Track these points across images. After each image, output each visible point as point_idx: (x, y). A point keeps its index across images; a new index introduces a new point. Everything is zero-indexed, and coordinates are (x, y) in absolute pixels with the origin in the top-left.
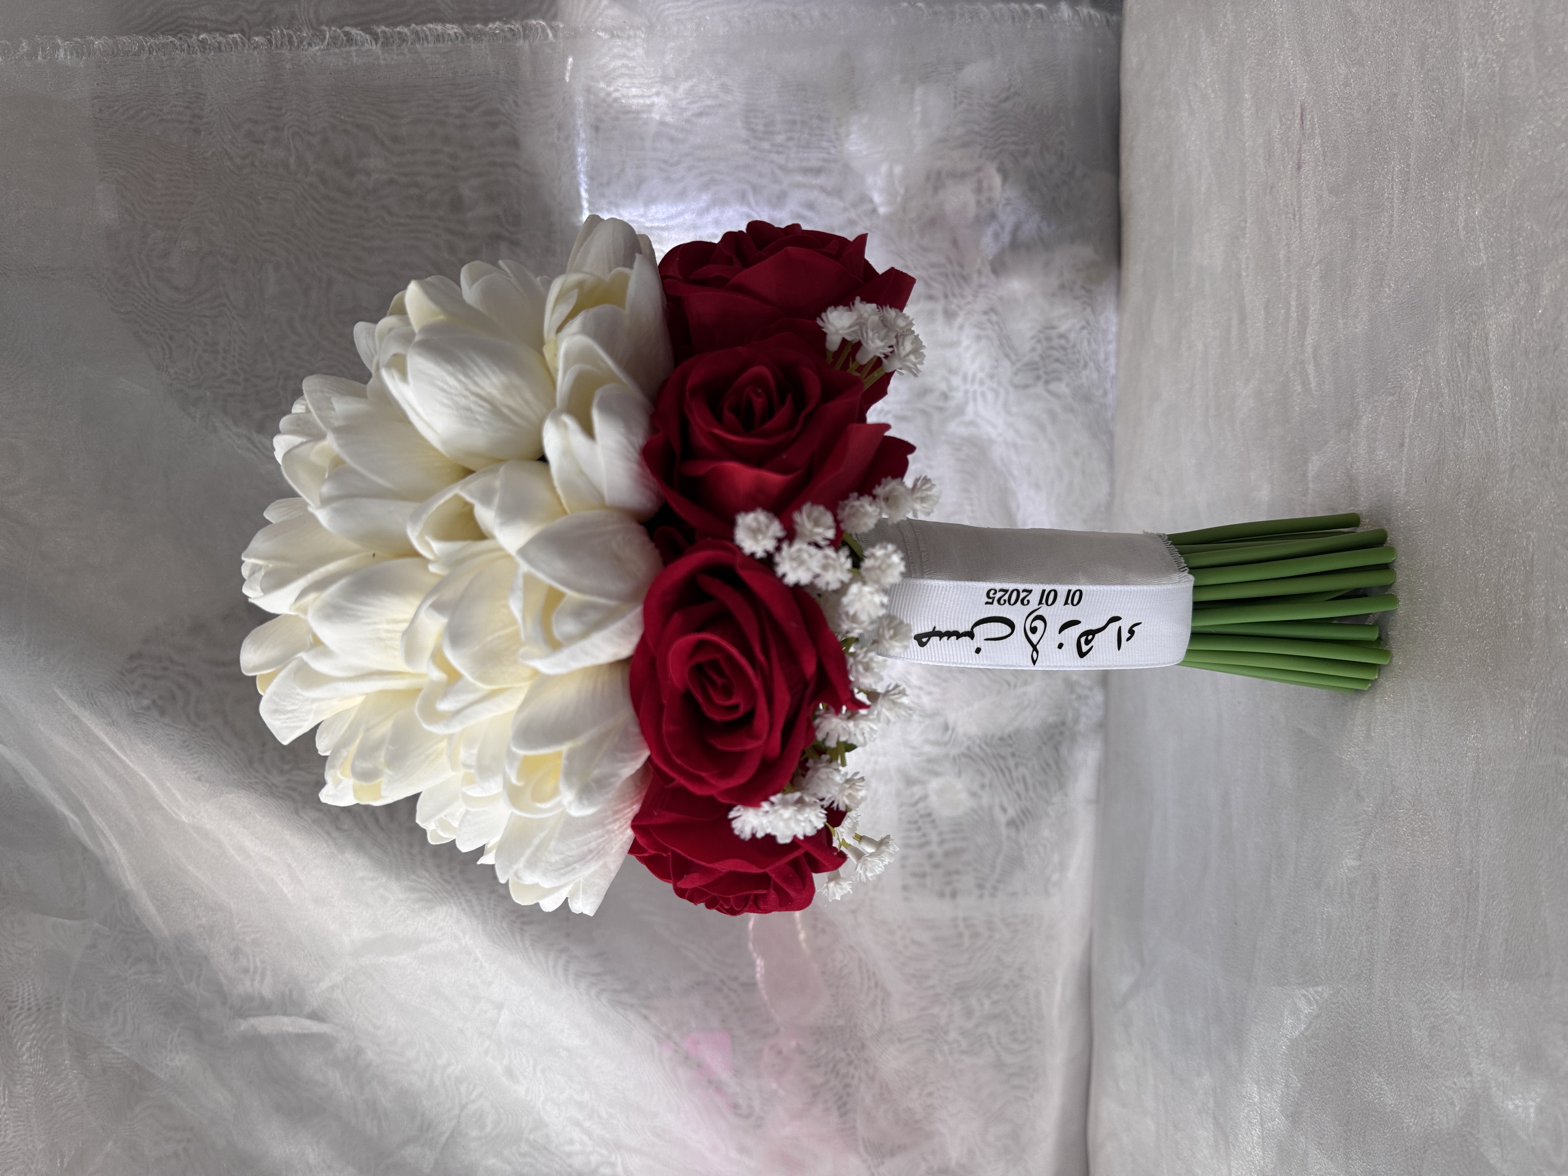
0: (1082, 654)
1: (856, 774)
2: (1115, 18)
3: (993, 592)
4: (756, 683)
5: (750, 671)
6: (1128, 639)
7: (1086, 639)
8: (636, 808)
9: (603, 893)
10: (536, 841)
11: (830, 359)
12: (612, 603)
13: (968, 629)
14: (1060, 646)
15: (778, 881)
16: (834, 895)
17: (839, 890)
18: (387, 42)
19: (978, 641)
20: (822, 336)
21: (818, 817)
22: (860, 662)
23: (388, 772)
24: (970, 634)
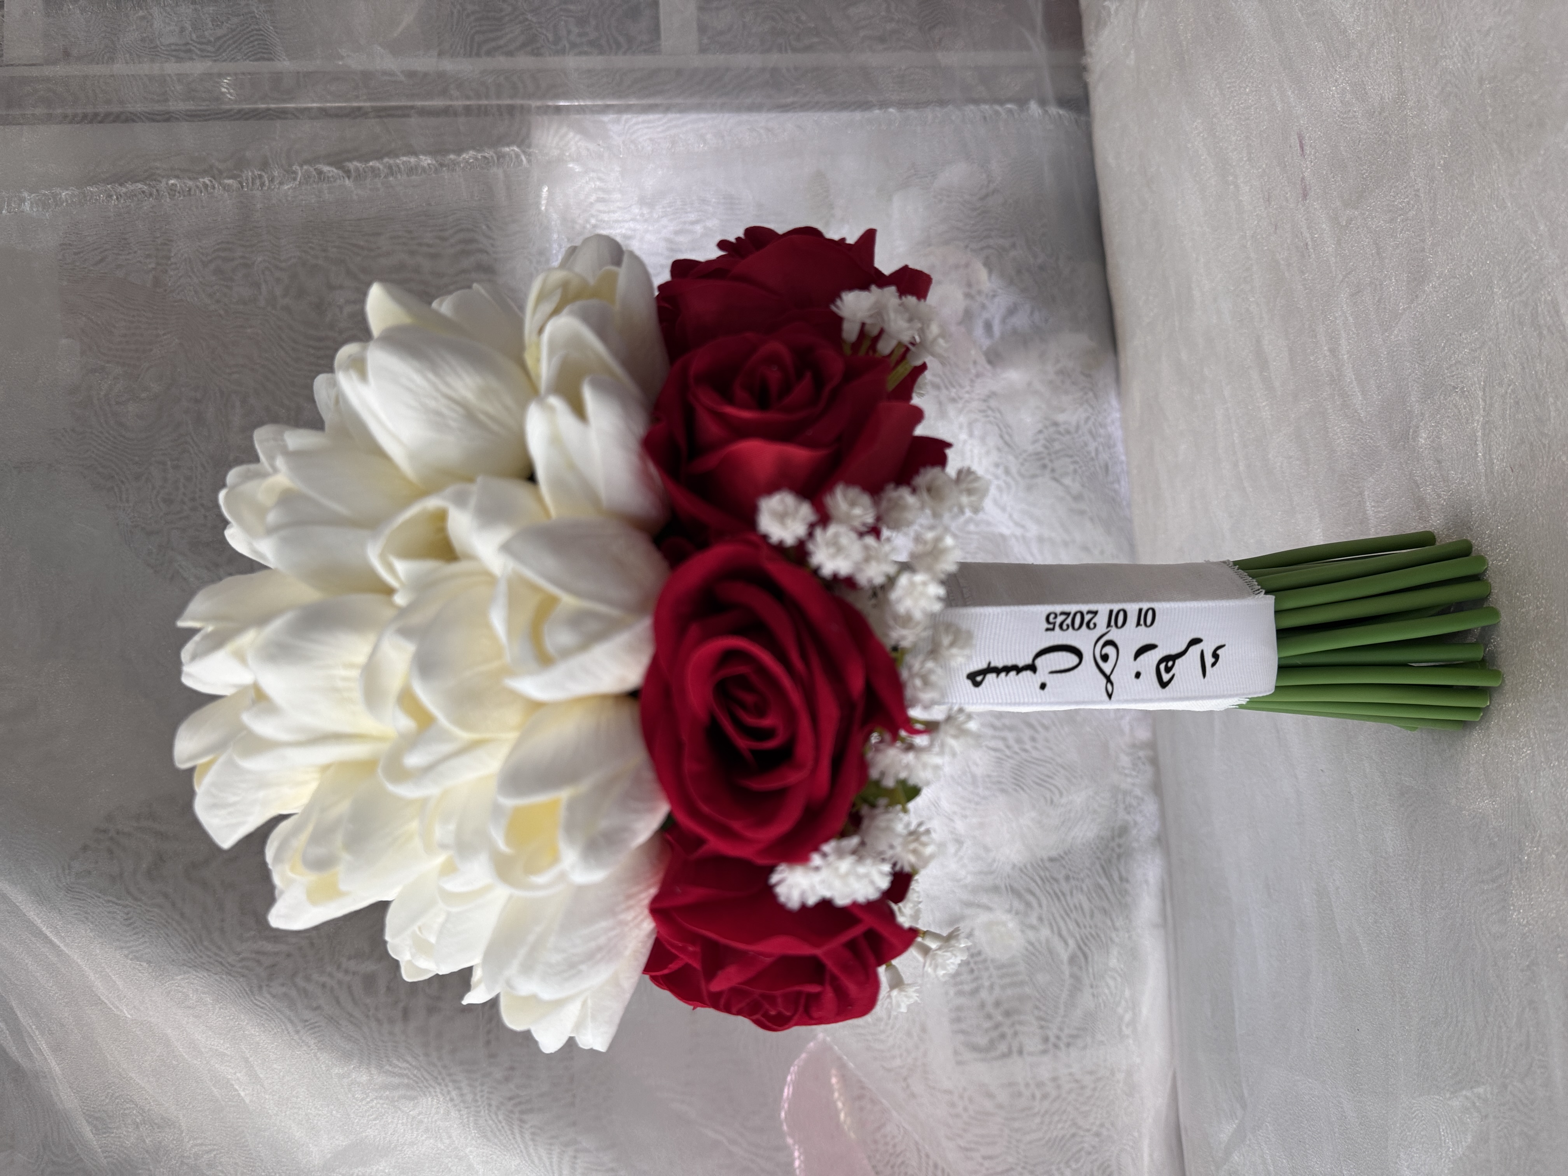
0: (1164, 685)
1: (920, 824)
2: (1083, 118)
3: (1052, 616)
4: (796, 697)
5: (787, 682)
6: (1213, 665)
7: (1166, 666)
8: (653, 891)
9: (617, 1020)
10: (531, 938)
11: (848, 351)
12: (615, 612)
13: (1028, 661)
14: (1138, 675)
15: (836, 971)
16: (899, 1006)
17: (905, 999)
18: (359, 177)
19: (1042, 676)
20: (838, 321)
21: (882, 873)
22: (918, 675)
23: (346, 857)
24: (1032, 668)
